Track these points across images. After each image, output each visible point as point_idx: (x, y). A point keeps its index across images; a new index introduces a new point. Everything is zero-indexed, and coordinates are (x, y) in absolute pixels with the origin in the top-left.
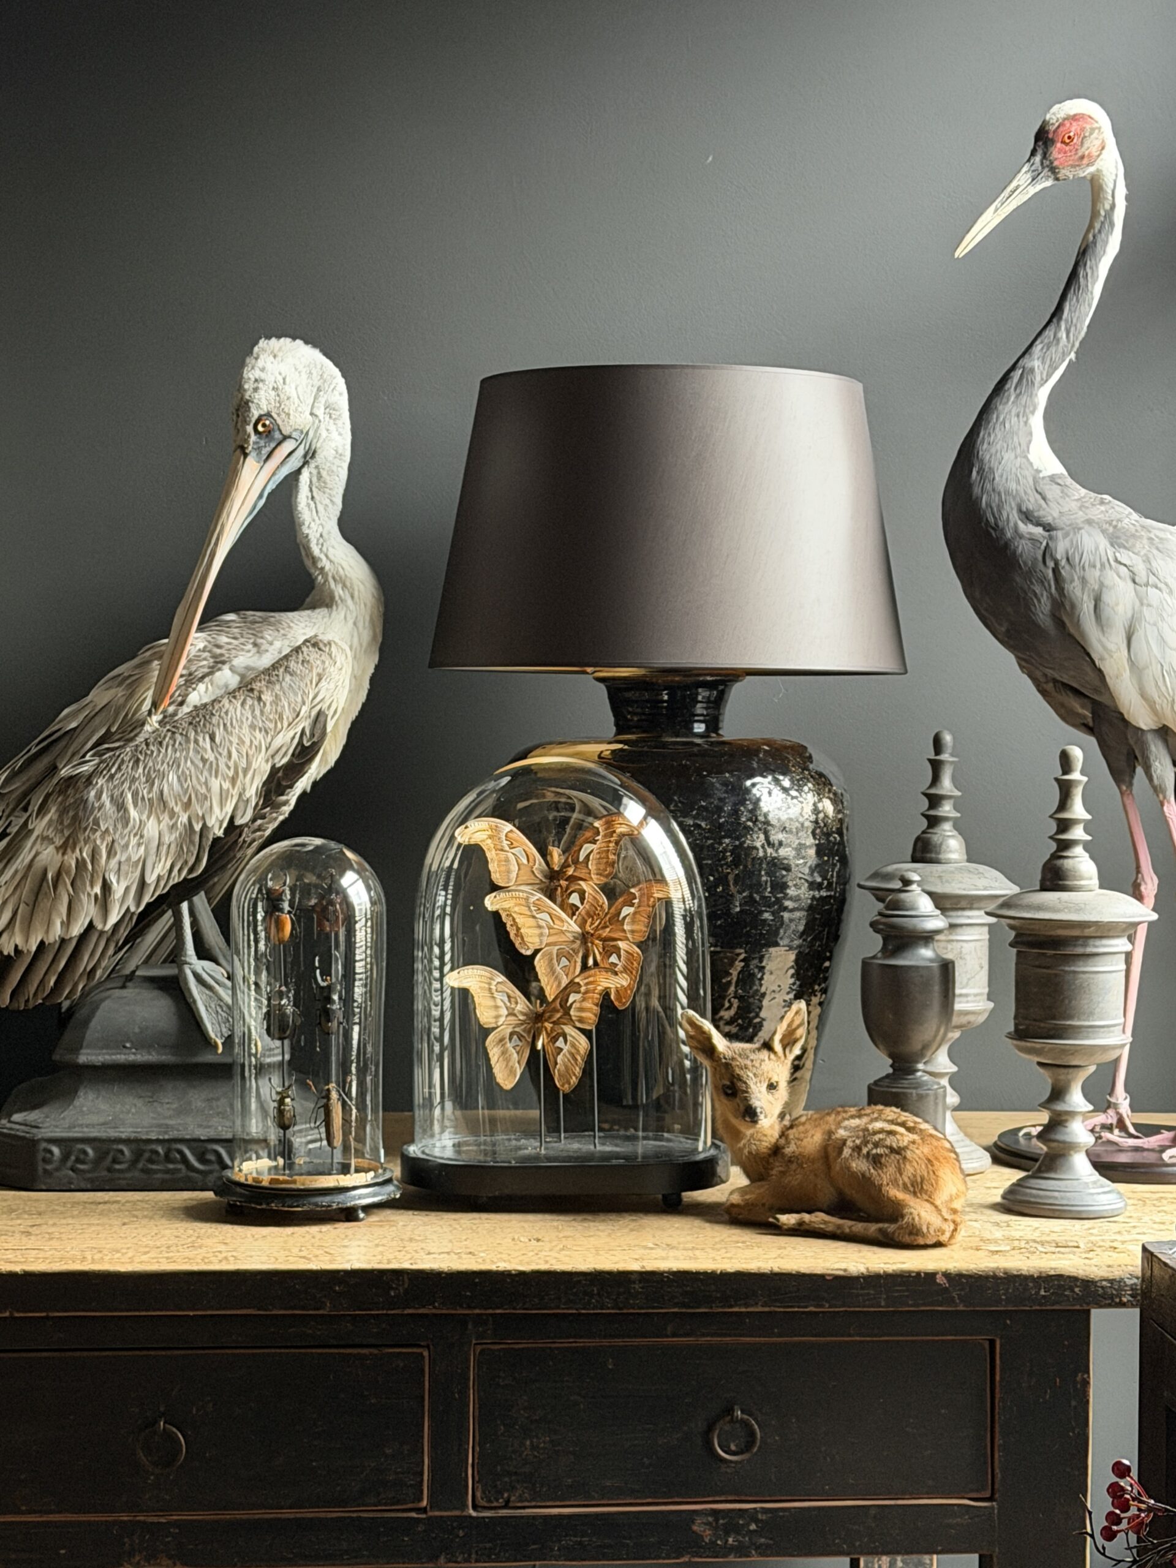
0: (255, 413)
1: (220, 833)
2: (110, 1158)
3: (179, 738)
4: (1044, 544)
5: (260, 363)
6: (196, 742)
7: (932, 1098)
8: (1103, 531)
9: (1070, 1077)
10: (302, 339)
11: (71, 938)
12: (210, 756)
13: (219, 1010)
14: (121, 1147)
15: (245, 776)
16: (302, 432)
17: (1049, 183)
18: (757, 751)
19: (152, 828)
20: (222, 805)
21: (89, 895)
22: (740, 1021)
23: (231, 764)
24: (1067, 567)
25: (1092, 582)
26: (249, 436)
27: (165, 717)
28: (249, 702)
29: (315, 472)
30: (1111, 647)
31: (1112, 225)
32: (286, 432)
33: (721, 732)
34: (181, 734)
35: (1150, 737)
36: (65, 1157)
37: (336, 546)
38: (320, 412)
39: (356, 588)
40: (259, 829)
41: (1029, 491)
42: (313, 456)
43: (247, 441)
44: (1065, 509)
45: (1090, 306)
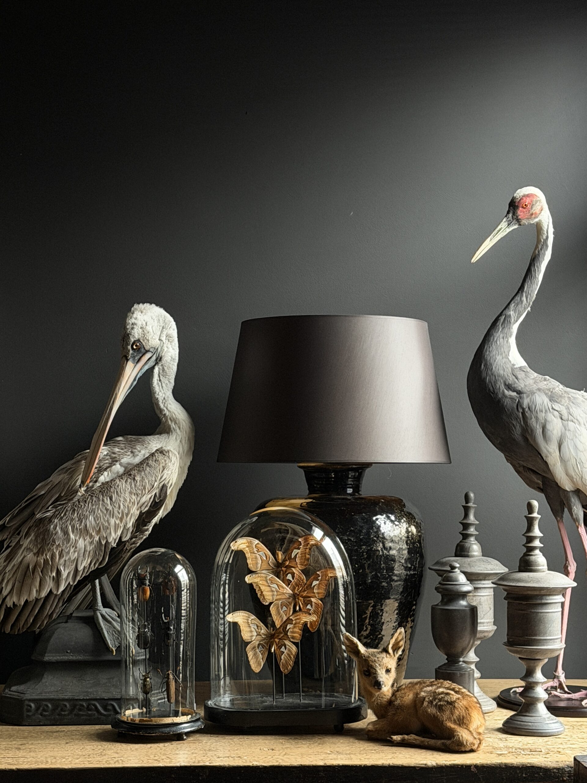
0: (132, 340)
1: (115, 545)
2: (59, 709)
3: (94, 499)
4: (517, 400)
5: (135, 316)
6: (103, 500)
7: (467, 676)
8: (546, 394)
9: (536, 664)
10: (155, 303)
11: (41, 598)
12: (110, 507)
13: (114, 633)
14: (65, 703)
15: (127, 517)
16: (155, 349)
17: (516, 227)
18: (378, 504)
19: (81, 543)
20: (116, 532)
21: (50, 577)
22: (371, 637)
23: (120, 511)
24: (529, 412)
25: (541, 419)
26: (129, 351)
27: (87, 488)
28: (129, 480)
29: (161, 368)
30: (551, 450)
31: (547, 246)
32: (147, 348)
33: (360, 493)
34: (96, 497)
35: (571, 494)
36: (37, 709)
37: (172, 403)
38: (163, 338)
39: (181, 425)
40: (134, 543)
41: (509, 375)
42: (160, 360)
43: (128, 354)
44: (527, 383)
45: (537, 285)
